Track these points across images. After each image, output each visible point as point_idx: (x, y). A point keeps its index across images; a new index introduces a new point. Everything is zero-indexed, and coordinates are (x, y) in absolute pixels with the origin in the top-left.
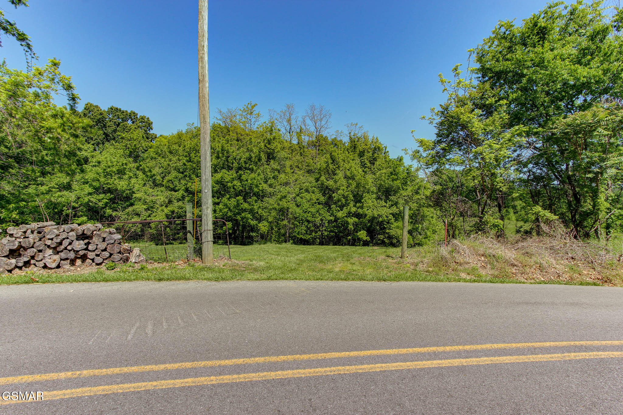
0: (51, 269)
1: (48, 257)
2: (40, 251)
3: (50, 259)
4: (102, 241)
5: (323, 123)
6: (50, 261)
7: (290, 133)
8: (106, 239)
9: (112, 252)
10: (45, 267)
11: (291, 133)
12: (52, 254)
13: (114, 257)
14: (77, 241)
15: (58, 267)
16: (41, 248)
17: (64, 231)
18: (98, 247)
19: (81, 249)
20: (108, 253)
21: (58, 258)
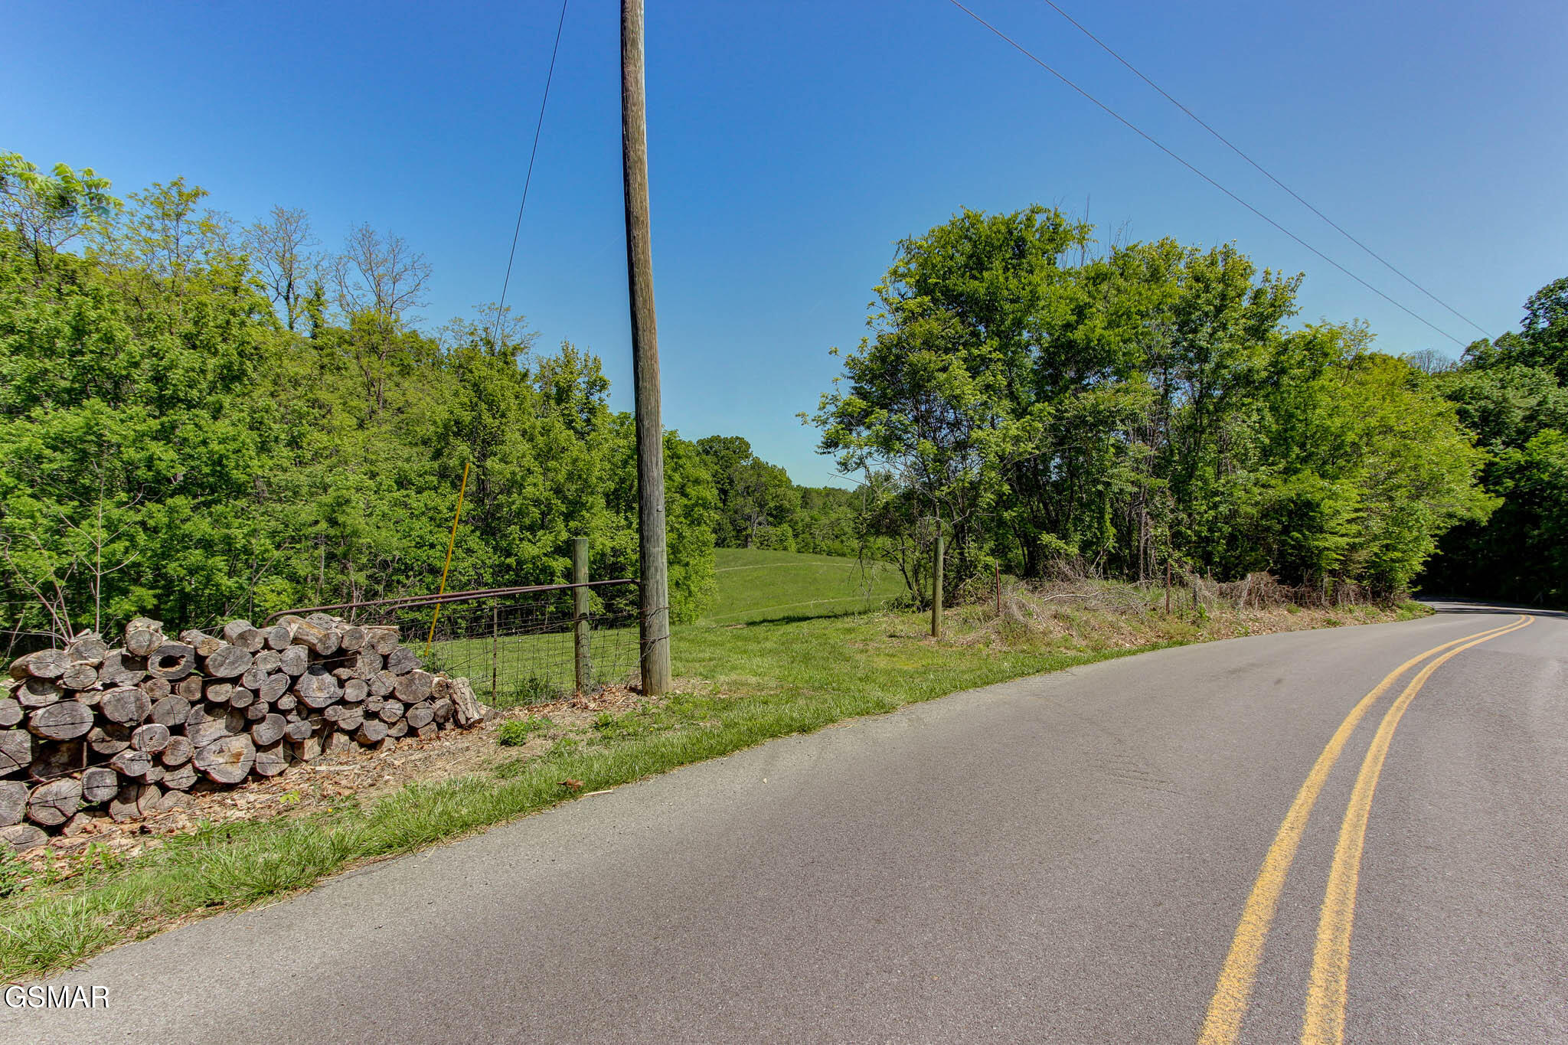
0: (229, 787)
1: (213, 747)
2: (177, 730)
3: (221, 751)
4: (381, 666)
5: (402, 287)
6: (221, 760)
7: (287, 298)
8: (392, 661)
9: (410, 699)
10: (204, 783)
11: (292, 300)
12: (225, 733)
13: (418, 712)
14: (314, 678)
15: (255, 775)
16: (179, 720)
17: (267, 646)
18: (374, 688)
19: (329, 702)
20: (399, 705)
21: (247, 746)
